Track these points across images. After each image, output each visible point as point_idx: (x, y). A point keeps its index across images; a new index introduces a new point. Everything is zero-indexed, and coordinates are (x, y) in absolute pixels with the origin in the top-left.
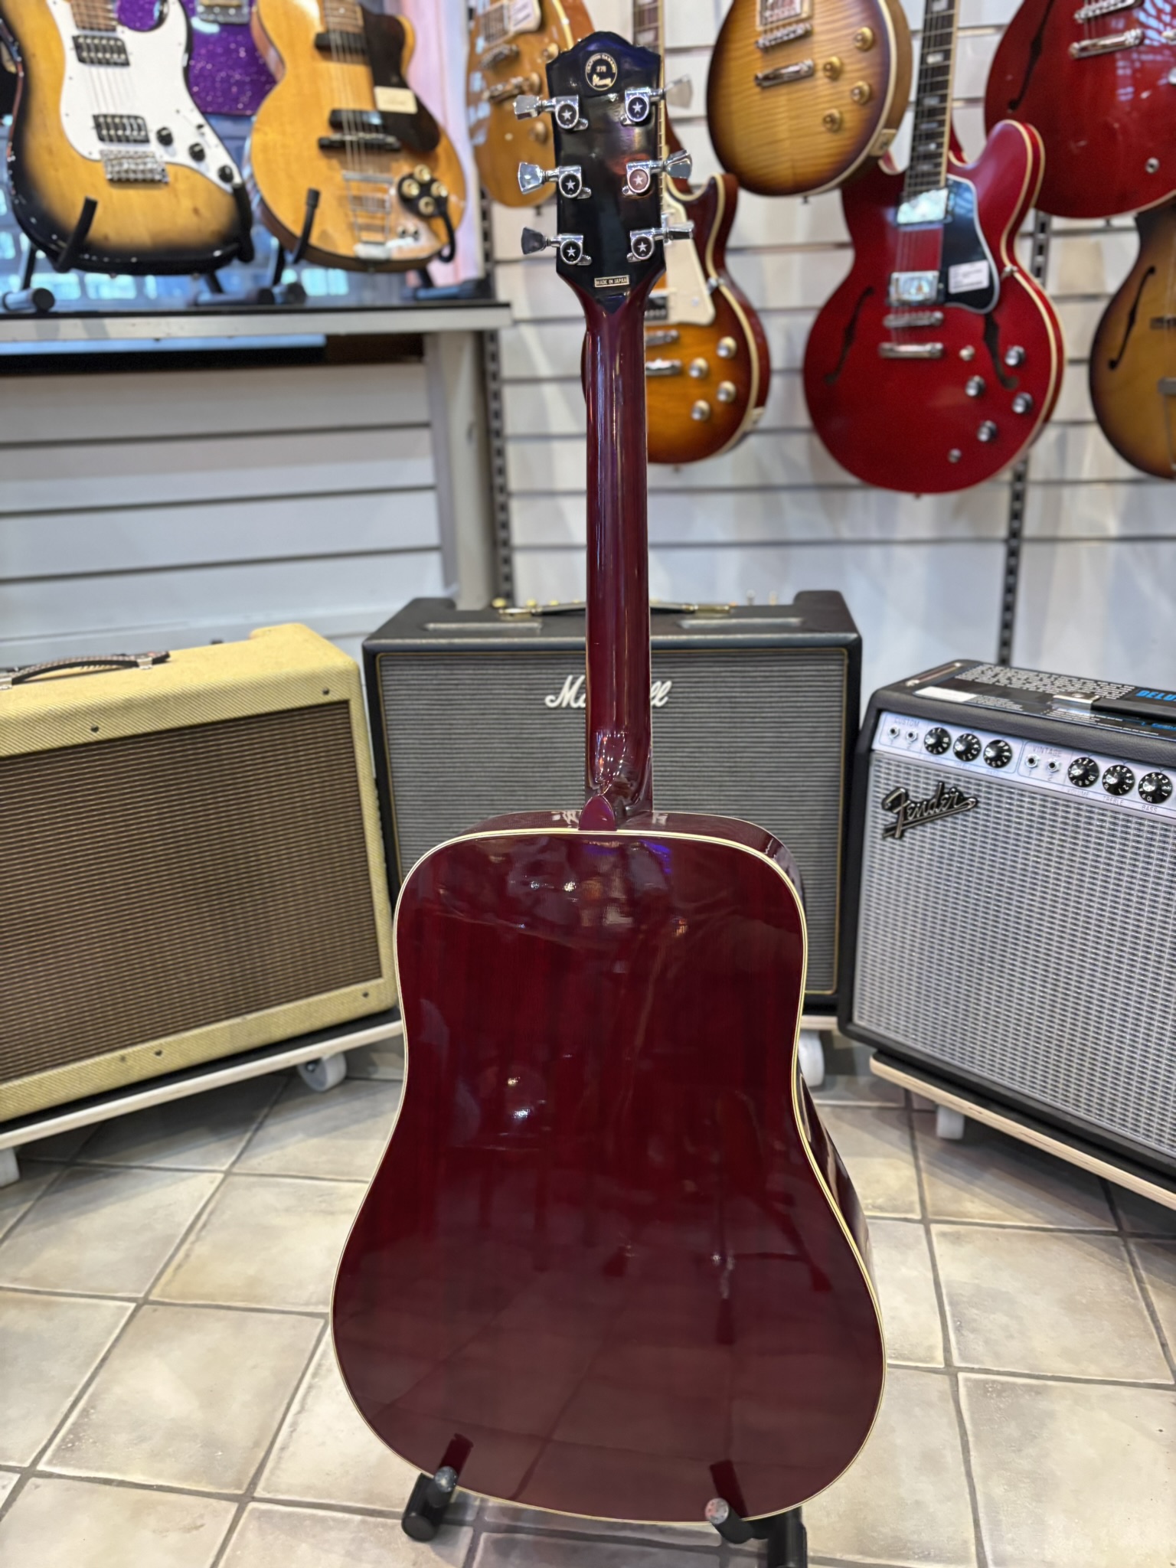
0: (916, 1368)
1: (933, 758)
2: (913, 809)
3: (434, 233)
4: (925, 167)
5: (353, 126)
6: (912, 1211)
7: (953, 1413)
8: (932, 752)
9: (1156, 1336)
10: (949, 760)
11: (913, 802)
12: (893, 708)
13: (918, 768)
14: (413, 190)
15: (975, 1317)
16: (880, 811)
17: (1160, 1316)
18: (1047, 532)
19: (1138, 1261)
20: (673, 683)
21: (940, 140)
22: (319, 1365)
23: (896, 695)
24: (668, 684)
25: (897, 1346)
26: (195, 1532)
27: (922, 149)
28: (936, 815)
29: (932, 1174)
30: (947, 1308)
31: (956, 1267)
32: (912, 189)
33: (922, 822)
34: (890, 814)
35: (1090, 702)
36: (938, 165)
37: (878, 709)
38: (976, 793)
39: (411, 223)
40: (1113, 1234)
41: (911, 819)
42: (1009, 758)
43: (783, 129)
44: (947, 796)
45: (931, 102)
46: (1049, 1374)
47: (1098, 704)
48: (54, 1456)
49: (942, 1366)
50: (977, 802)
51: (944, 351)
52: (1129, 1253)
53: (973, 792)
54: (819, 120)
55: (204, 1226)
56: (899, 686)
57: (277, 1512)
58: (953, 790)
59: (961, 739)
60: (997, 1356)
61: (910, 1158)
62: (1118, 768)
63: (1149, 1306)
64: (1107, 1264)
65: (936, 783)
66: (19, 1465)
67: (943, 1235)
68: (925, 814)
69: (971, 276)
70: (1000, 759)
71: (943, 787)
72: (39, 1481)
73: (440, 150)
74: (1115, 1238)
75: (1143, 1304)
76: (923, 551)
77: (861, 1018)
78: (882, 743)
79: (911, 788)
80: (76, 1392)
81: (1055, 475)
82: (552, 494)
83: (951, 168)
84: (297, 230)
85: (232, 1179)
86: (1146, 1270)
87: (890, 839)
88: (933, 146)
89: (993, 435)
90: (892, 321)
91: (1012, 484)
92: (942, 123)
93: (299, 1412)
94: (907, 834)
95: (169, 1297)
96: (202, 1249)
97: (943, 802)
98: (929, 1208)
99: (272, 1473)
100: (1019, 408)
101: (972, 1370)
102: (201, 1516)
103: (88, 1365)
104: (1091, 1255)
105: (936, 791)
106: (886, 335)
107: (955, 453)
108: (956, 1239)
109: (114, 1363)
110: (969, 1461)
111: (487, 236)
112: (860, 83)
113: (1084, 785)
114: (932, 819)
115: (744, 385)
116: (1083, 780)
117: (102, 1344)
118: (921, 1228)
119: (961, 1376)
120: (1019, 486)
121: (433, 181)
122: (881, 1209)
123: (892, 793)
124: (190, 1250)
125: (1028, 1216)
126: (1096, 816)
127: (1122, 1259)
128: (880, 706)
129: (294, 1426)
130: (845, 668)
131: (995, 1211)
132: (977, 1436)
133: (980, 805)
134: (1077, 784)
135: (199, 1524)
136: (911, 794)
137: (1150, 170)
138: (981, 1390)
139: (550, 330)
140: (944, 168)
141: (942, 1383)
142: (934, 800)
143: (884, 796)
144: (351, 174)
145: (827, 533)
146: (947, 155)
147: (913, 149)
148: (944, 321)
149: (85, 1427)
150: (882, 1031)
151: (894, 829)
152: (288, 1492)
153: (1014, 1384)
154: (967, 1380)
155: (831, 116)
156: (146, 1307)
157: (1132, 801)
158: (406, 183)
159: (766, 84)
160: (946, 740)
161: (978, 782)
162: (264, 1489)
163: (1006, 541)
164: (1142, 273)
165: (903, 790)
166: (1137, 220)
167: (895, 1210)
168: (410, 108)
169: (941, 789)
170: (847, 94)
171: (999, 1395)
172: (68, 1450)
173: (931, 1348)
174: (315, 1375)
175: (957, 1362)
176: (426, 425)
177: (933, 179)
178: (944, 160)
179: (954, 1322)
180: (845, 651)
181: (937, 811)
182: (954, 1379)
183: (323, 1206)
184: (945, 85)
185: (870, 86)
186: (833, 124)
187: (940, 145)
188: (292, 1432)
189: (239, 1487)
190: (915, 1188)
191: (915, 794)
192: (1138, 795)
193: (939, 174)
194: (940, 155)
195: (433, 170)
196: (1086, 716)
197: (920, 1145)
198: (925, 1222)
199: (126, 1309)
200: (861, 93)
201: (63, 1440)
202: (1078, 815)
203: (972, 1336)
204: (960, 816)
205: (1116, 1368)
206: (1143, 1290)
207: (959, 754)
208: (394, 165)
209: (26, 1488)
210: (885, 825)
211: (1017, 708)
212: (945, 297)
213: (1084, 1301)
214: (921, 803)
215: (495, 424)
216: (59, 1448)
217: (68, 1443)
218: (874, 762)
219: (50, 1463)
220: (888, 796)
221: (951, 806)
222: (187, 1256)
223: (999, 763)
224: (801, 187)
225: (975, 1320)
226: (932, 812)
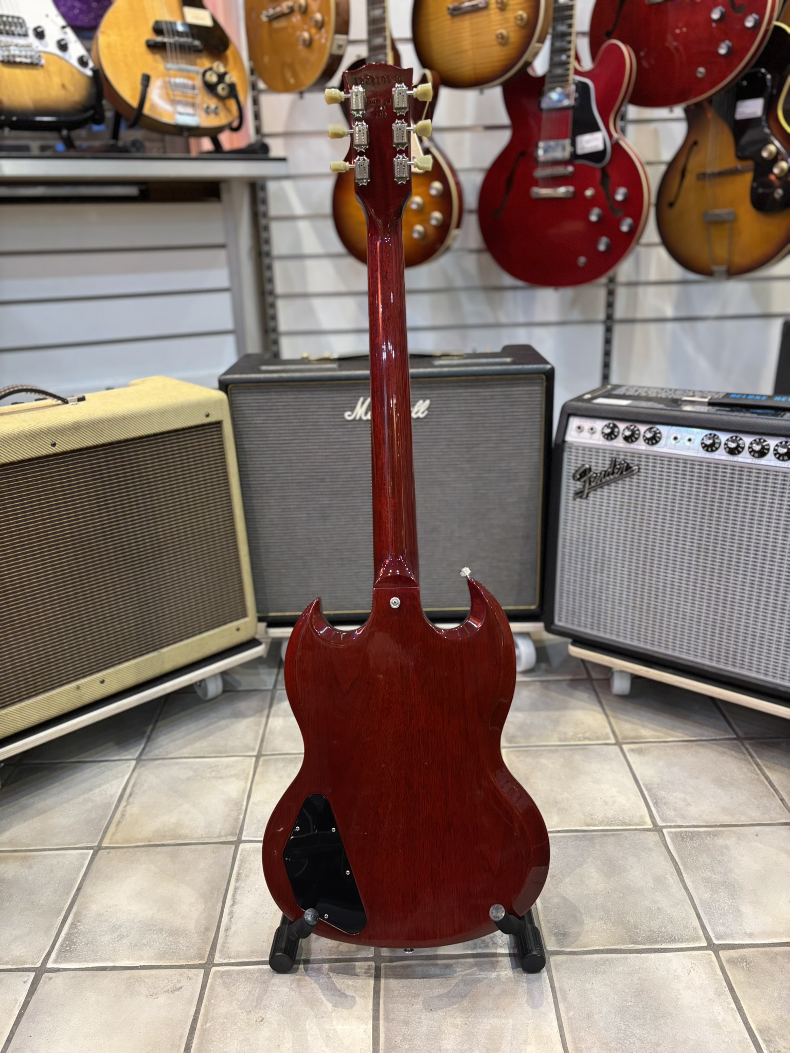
0: (636, 830)
1: (608, 443)
2: (595, 477)
3: (228, 110)
4: (559, 71)
5: (171, 32)
6: (608, 738)
7: (666, 853)
8: (607, 439)
9: (776, 795)
10: (619, 443)
11: (594, 473)
12: (579, 413)
13: (597, 450)
14: (213, 79)
15: (664, 796)
16: (572, 481)
17: (775, 783)
18: (630, 316)
19: (754, 754)
20: (431, 401)
21: (568, 53)
22: (239, 874)
23: (580, 404)
24: (428, 402)
25: (620, 818)
26: (177, 993)
27: (556, 59)
28: (611, 480)
29: (615, 717)
30: (646, 793)
31: (646, 768)
32: (552, 85)
33: (601, 486)
34: (578, 483)
35: (706, 400)
36: (568, 69)
37: (569, 413)
38: (638, 463)
39: (213, 103)
40: (734, 739)
41: (593, 484)
42: (660, 438)
43: (467, 43)
44: (618, 467)
45: (562, 28)
46: (718, 824)
47: (712, 401)
48: (58, 956)
49: (651, 826)
50: (639, 469)
51: (575, 193)
52: (747, 750)
53: (636, 463)
54: (494, 37)
55: (130, 795)
56: (580, 399)
57: (233, 970)
58: (623, 462)
59: (628, 428)
60: (683, 817)
61: (599, 709)
62: (734, 438)
63: (767, 778)
64: (735, 757)
65: (610, 459)
66: (33, 966)
67: (632, 750)
68: (604, 480)
69: (592, 142)
70: (654, 440)
71: (615, 461)
72: (51, 975)
73: (229, 53)
74: (735, 742)
75: (763, 778)
76: (554, 330)
77: (560, 620)
78: (572, 436)
79: (593, 464)
80: (63, 913)
81: (633, 278)
82: (305, 296)
83: (577, 72)
84: (134, 102)
85: (141, 763)
86: (759, 758)
87: (578, 500)
88: (564, 57)
89: (609, 247)
90: (540, 173)
91: (607, 285)
92: (570, 42)
93: (233, 905)
94: (591, 495)
95: (117, 843)
96: (133, 810)
97: (616, 471)
98: (620, 737)
99: (223, 946)
100: (625, 228)
101: (670, 827)
102: (179, 981)
103: (68, 894)
104: (724, 753)
105: (611, 465)
106: (536, 183)
107: (582, 260)
108: (640, 752)
109: (88, 889)
110: (684, 881)
111: (257, 116)
112: (520, 12)
113: (712, 451)
114: (608, 484)
115: (447, 213)
116: (710, 448)
117: (75, 879)
118: (617, 748)
119: (665, 831)
120: (611, 286)
121: (225, 74)
122: (589, 739)
123: (580, 468)
124: (123, 811)
125: (679, 734)
126: (720, 470)
127: (744, 754)
128: (570, 412)
129: (231, 914)
130: (544, 389)
131: (658, 734)
132: (683, 864)
133: (641, 470)
134: (707, 450)
135: (178, 986)
136: (593, 468)
137: (699, 75)
138: (680, 838)
139: (302, 184)
140: (571, 72)
141: (654, 837)
142: (610, 470)
143: (573, 471)
144: (170, 65)
145: (491, 320)
146: (573, 64)
147: (551, 59)
148: (573, 174)
149: (77, 935)
150: (575, 628)
151: (582, 492)
152: (238, 956)
153: (699, 832)
154: (669, 833)
155: (501, 34)
156: (101, 851)
157: (744, 458)
158: (208, 74)
159: (456, 13)
160: (616, 430)
161: (640, 455)
162: (220, 958)
163: (605, 322)
164: (689, 146)
165: (587, 466)
166: (687, 110)
167: (598, 739)
168: (207, 22)
169: (614, 463)
170: (512, 20)
171: (691, 839)
172: (68, 950)
173: (642, 817)
174: (237, 880)
175: (660, 823)
176: (222, 246)
177: (563, 79)
178: (571, 67)
179: (652, 801)
180: (544, 377)
181: (612, 477)
182: (661, 833)
183: (214, 774)
184: (571, 17)
185: (528, 14)
186: (503, 40)
187: (569, 57)
188: (230, 918)
189: (202, 958)
190: (607, 725)
191: (595, 468)
192: (748, 453)
193: (568, 75)
194: (568, 63)
195: (226, 65)
196: (705, 409)
197: (604, 702)
198: (618, 744)
199: (88, 854)
200: (522, 19)
201: (62, 946)
202: (708, 470)
203: (665, 808)
204: (628, 479)
205: (757, 816)
206: (761, 769)
207: (627, 439)
208: (199, 61)
209: (41, 981)
210: (575, 491)
211: (661, 406)
212: (575, 156)
213: (727, 779)
214: (601, 473)
215: (265, 248)
216: (60, 951)
217: (66, 947)
218: (567, 449)
219: (55, 961)
220: (577, 471)
221: (622, 473)
222: (123, 815)
223: (654, 441)
224: (477, 82)
225: (665, 798)
226: (608, 478)
